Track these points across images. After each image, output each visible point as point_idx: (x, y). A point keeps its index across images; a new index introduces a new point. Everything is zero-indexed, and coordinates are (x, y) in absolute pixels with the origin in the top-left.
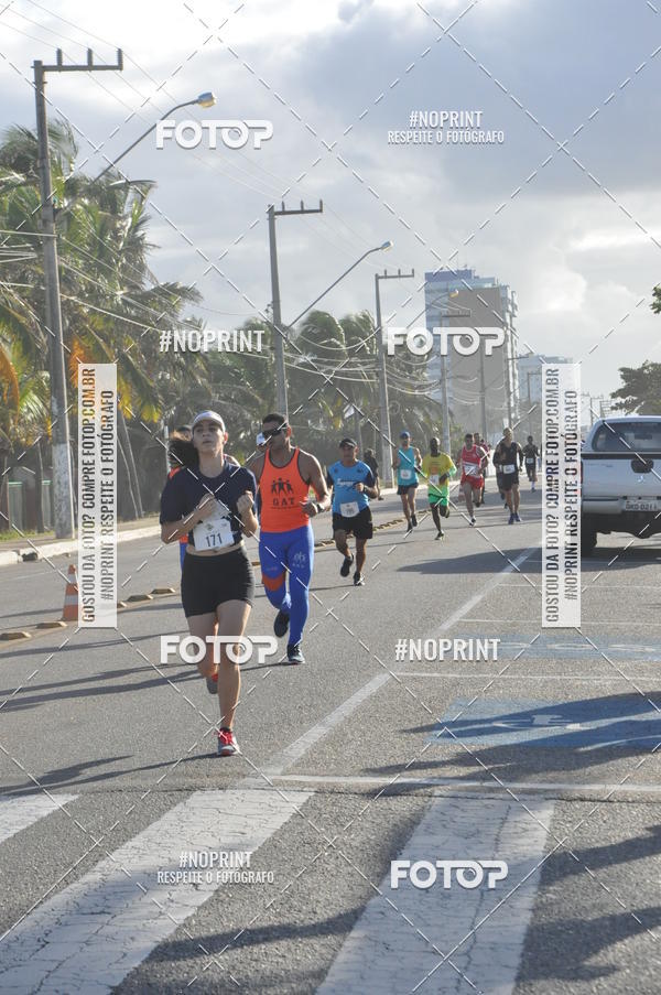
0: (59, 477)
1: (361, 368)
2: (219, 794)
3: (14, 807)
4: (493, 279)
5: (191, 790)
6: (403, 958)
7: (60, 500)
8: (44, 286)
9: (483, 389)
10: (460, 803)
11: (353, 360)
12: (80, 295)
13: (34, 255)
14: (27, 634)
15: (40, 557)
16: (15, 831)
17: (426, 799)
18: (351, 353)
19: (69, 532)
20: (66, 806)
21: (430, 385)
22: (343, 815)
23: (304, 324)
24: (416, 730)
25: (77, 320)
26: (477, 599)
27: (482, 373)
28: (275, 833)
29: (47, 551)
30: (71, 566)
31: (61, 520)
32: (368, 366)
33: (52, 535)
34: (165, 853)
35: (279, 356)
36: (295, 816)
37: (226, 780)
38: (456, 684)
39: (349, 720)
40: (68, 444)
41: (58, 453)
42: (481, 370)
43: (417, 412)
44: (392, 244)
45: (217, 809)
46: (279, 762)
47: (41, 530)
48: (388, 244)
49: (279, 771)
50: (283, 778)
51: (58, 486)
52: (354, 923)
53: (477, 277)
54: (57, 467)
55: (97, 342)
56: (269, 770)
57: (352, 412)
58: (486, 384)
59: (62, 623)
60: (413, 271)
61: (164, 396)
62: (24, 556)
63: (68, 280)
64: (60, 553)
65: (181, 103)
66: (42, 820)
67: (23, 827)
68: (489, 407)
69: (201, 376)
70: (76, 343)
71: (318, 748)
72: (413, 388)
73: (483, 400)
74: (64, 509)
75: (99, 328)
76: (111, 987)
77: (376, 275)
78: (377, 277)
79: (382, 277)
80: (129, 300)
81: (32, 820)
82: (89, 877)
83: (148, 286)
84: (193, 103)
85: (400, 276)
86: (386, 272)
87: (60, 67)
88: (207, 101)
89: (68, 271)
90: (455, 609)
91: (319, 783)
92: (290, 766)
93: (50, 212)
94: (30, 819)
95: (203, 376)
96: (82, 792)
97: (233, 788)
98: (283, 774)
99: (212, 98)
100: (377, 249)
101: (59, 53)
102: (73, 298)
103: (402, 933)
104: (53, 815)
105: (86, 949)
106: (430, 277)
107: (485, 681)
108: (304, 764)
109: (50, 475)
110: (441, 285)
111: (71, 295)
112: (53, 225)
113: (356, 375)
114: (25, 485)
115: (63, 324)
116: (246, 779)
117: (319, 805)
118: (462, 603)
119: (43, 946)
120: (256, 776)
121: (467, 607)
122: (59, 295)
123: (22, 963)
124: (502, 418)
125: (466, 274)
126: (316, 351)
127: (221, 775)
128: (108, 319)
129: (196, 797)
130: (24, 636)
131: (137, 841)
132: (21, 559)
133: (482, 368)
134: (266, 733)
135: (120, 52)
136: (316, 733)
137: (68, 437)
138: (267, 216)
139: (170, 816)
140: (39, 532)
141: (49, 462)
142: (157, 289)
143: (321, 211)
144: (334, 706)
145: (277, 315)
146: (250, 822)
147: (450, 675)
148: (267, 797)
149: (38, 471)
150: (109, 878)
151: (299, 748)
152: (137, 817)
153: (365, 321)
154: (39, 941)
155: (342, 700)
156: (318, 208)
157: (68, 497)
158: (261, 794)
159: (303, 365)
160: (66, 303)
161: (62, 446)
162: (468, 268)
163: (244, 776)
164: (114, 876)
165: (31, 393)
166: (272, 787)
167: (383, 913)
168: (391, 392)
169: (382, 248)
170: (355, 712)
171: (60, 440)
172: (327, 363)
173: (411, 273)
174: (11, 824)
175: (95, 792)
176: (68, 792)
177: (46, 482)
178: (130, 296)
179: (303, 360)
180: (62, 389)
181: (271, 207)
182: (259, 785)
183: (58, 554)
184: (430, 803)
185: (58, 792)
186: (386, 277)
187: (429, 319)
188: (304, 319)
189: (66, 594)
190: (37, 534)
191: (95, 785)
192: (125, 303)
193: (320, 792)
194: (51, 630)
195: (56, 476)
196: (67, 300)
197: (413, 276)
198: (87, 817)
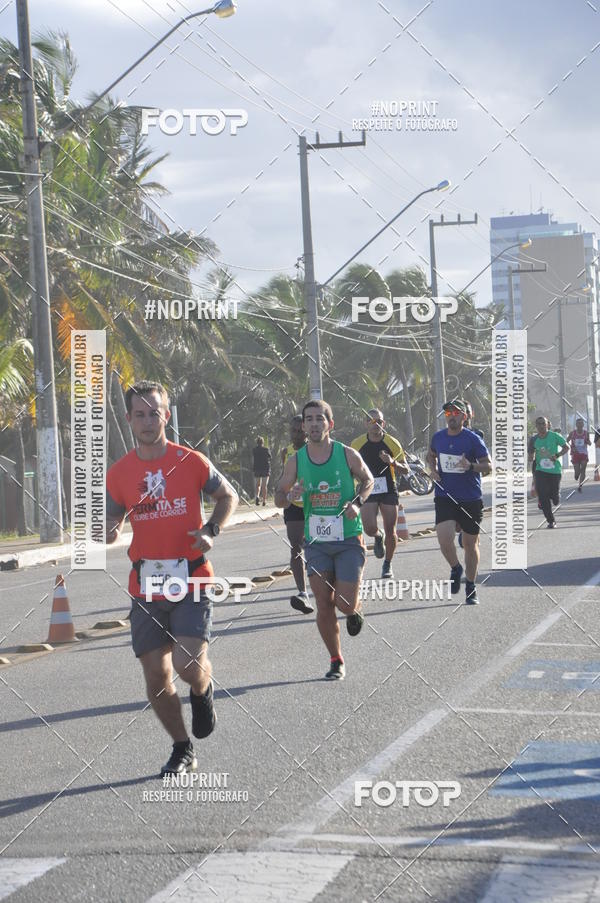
0: (45, 469)
1: (412, 335)
2: (237, 857)
4: (576, 224)
5: (203, 851)
7: (45, 496)
8: (28, 235)
9: (562, 360)
10: (535, 871)
12: (70, 246)
13: (15, 198)
14: (5, 660)
15: (21, 565)
17: (492, 866)
19: (57, 534)
20: (49, 872)
23: (343, 281)
25: (64, 275)
26: (553, 618)
27: (561, 339)
29: (30, 557)
30: (59, 577)
31: (47, 520)
32: (421, 333)
33: (37, 538)
35: (311, 322)
36: (330, 885)
37: (246, 840)
38: (529, 722)
40: (56, 428)
41: (44, 438)
42: (560, 337)
44: (450, 182)
45: (235, 876)
46: (311, 818)
47: (22, 533)
48: (445, 183)
49: (311, 828)
50: (316, 838)
51: (42, 479)
53: (556, 223)
54: (42, 455)
55: (91, 306)
56: (301, 827)
57: (401, 388)
58: (565, 356)
59: (48, 646)
60: (476, 215)
61: (173, 371)
62: (2, 564)
63: (54, 227)
64: (46, 560)
65: (193, 13)
66: (21, 890)
68: (568, 382)
70: (66, 305)
72: (473, 358)
73: (561, 373)
74: (50, 506)
75: (93, 286)
77: (431, 221)
78: (432, 224)
79: (438, 224)
80: (130, 253)
81: (9, 890)
84: (208, 12)
85: (459, 222)
86: (442, 217)
88: (225, 10)
89: (55, 217)
90: (526, 630)
91: (359, 845)
92: (324, 822)
93: (34, 145)
94: (7, 888)
95: (219, 345)
96: (70, 854)
97: (255, 849)
98: (316, 833)
99: (231, 6)
100: (432, 190)
102: (62, 250)
104: (36, 883)
106: (497, 223)
107: (563, 719)
109: (34, 464)
110: (511, 233)
111: (59, 247)
112: (39, 163)
113: (405, 343)
114: (4, 477)
115: (49, 280)
116: (271, 839)
117: (360, 872)
118: (536, 621)
120: (282, 835)
121: (542, 628)
122: (45, 246)
124: (585, 395)
125: (542, 219)
127: (240, 833)
128: (103, 275)
129: (210, 862)
130: (1, 663)
133: (561, 334)
137: (56, 420)
138: (298, 150)
139: (177, 885)
140: (20, 535)
141: (32, 450)
142: (164, 240)
143: (363, 143)
144: (378, 748)
145: (309, 271)
146: (277, 893)
147: (521, 712)
148: (295, 862)
149: (18, 459)
152: (138, 886)
153: (418, 277)
155: (388, 741)
156: (361, 140)
157: (55, 492)
158: (289, 858)
160: (54, 257)
161: (49, 430)
162: (545, 212)
163: (268, 835)
165: (10, 366)
166: (306, 847)
168: (448, 364)
169: (438, 188)
170: (404, 757)
171: (46, 423)
172: (369, 329)
173: (473, 220)
175: (85, 854)
176: (53, 855)
177: (28, 474)
178: (131, 248)
179: (342, 325)
180: (50, 359)
181: (302, 139)
182: (287, 845)
183: (43, 561)
184: (496, 871)
185: (41, 855)
186: (442, 223)
187: (495, 274)
188: (342, 275)
189: (53, 611)
190: (17, 537)
191: (86, 846)
192: (126, 257)
193: (362, 855)
194: (34, 655)
195: (41, 466)
196: (55, 253)
197: (476, 222)
198: (76, 887)
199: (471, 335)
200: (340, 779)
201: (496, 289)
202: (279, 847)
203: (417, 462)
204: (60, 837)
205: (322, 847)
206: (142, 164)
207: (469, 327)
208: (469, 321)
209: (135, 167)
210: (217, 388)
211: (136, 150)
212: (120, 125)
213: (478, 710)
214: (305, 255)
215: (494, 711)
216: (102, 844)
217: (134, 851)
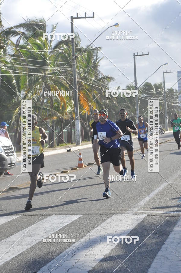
0: (77, 129)
1: (159, 98)
2: (120, 215)
3: (65, 218)
5: (113, 214)
6: (172, 262)
7: (77, 135)
8: (73, 77)
11: (157, 96)
12: (82, 79)
13: (70, 69)
14: (68, 171)
15: (72, 150)
16: (66, 225)
17: (178, 218)
18: (157, 94)
19: (79, 144)
20: (79, 218)
21: (178, 102)
22: (155, 221)
23: (144, 86)
24: (175, 199)
25: (81, 86)
28: (136, 226)
29: (74, 149)
30: (80, 153)
31: (77, 140)
32: (161, 97)
33: (75, 144)
34: (106, 231)
36: (141, 222)
37: (122, 212)
39: (156, 195)
41: (76, 122)
43: (175, 110)
45: (120, 220)
46: (137, 207)
47: (72, 143)
48: (167, 63)
49: (137, 209)
50: (138, 211)
51: (76, 131)
52: (158, 252)
54: (76, 126)
55: (87, 92)
56: (134, 209)
59: (78, 168)
61: (105, 107)
62: (67, 150)
64: (77, 149)
66: (73, 222)
67: (68, 224)
69: (115, 101)
70: (81, 92)
71: (147, 203)
72: (173, 103)
74: (78, 137)
75: (87, 88)
76: (92, 267)
77: (164, 72)
78: (164, 73)
79: (165, 73)
81: (70, 222)
82: (85, 238)
83: (101, 77)
84: (113, 26)
85: (170, 72)
87: (77, 18)
88: (117, 25)
89: (79, 73)
91: (148, 213)
92: (140, 208)
93: (74, 57)
96: (83, 214)
97: (124, 214)
99: (118, 24)
101: (77, 14)
102: (80, 80)
103: (172, 255)
104: (76, 220)
105: (85, 256)
106: (179, 72)
108: (144, 208)
109: (74, 128)
111: (80, 79)
112: (75, 61)
114: (68, 131)
116: (128, 211)
117: (148, 219)
119: (74, 256)
120: (130, 211)
122: (77, 79)
123: (68, 260)
126: (147, 93)
127: (121, 210)
128: (89, 85)
129: (114, 216)
130: (68, 172)
131: (98, 228)
132: (67, 151)
134: (133, 199)
135: (93, 13)
136: (147, 199)
137: (79, 118)
139: (107, 221)
141: (74, 125)
142: (103, 77)
143: (148, 55)
144: (152, 191)
145: (136, 84)
146: (129, 223)
149: (71, 127)
150: (91, 238)
151: (142, 203)
153: (160, 85)
154: (73, 254)
155: (154, 190)
156: (147, 54)
157: (79, 134)
158: (132, 216)
159: (143, 97)
161: (78, 120)
163: (127, 211)
164: (92, 237)
165: (69, 106)
166: (135, 214)
167: (166, 249)
168: (168, 104)
169: (165, 64)
170: (158, 194)
171: (77, 119)
172: (149, 97)
174: (65, 223)
175: (87, 214)
176: (80, 214)
177: (73, 130)
178: (95, 79)
179: (143, 96)
180: (78, 105)
181: (134, 54)
182: (131, 213)
183: (76, 149)
184: (179, 219)
185: (77, 214)
186: (166, 72)
187: (178, 84)
188: (143, 84)
189: (79, 160)
190: (71, 144)
191: (87, 212)
192: (94, 81)
193: (148, 215)
194: (75, 170)
195: (76, 128)
196: (79, 81)
197: (174, 72)
198: (85, 221)
199: (173, 98)
200: (144, 198)
201: (179, 87)
202: (130, 213)
203: (160, 127)
204: (81, 210)
205: (139, 213)
206: (97, 61)
207: (172, 96)
208: (173, 95)
209: (96, 61)
210: (115, 111)
211: (97, 57)
212: (93, 51)
213: (175, 183)
214: (135, 80)
215: (178, 183)
216: (90, 212)
217: (97, 214)
